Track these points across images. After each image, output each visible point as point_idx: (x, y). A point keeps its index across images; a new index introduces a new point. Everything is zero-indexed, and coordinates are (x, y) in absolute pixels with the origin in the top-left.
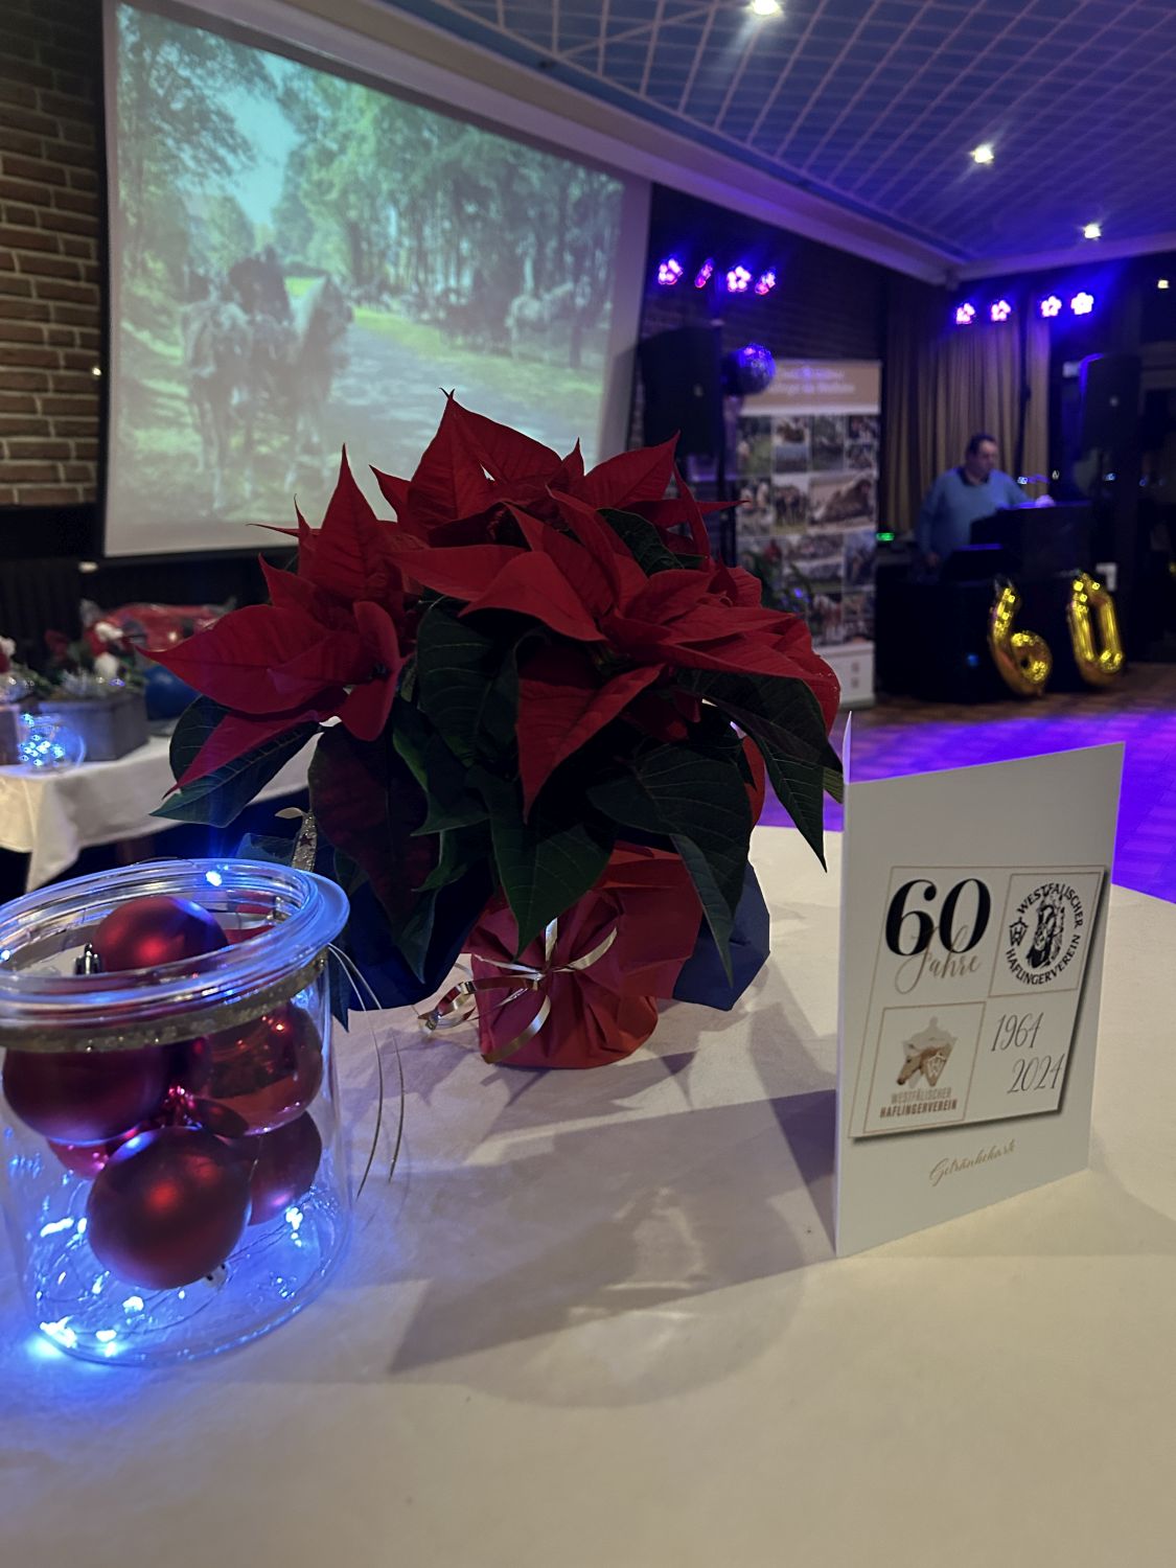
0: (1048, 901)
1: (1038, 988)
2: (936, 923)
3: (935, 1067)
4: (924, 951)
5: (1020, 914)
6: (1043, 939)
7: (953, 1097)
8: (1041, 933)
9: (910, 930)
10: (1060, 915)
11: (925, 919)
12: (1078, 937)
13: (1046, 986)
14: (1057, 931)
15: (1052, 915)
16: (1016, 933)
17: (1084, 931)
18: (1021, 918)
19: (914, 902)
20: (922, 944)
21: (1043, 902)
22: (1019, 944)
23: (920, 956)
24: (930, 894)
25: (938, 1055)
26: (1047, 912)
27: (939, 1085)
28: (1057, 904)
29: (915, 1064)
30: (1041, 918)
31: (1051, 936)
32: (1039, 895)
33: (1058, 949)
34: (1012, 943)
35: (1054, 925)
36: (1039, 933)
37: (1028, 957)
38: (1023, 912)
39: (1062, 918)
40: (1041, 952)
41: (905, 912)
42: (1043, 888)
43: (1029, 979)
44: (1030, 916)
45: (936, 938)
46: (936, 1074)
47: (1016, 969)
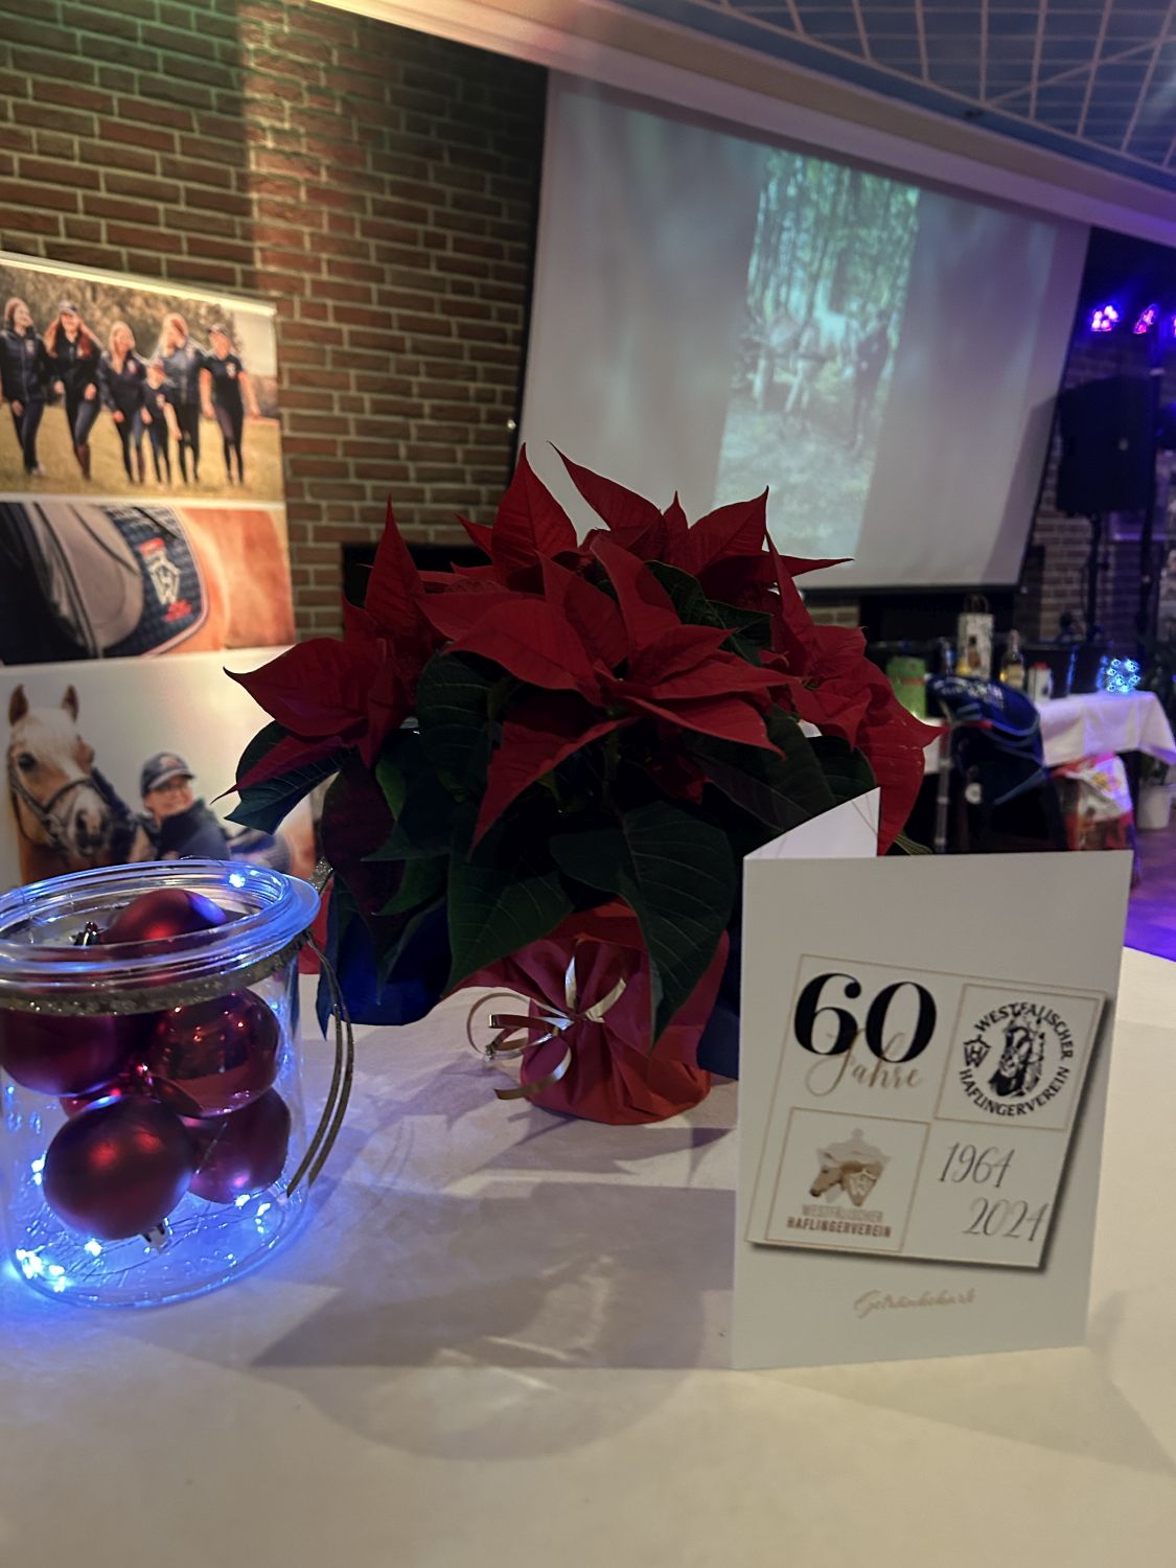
0: (1019, 1022)
1: (1006, 1119)
2: (861, 1023)
3: (861, 1186)
4: (845, 1054)
5: (979, 1032)
6: (1013, 1065)
7: (885, 1223)
8: (1010, 1058)
9: (826, 1029)
10: (1038, 1041)
11: (846, 1020)
12: (1066, 1071)
13: (1018, 1119)
14: (1034, 1058)
15: (1026, 1039)
16: (973, 1052)
17: (1077, 1065)
18: (980, 1037)
19: (832, 996)
20: (843, 1044)
21: (1012, 1022)
22: (977, 1065)
23: (840, 1059)
24: (853, 990)
25: (864, 1172)
26: (1018, 1036)
27: (867, 1206)
28: (1033, 1027)
29: (834, 1176)
30: (1009, 1041)
31: (1025, 1062)
32: (1006, 1014)
33: (1036, 1080)
34: (968, 1063)
35: (1030, 1051)
36: (1006, 1057)
37: (992, 1082)
38: (983, 1029)
39: (1042, 1045)
40: (1009, 1080)
41: (819, 1008)
42: (1013, 1006)
43: (994, 1108)
44: (995, 1037)
45: (861, 1041)
46: (862, 1193)
47: (974, 1093)
